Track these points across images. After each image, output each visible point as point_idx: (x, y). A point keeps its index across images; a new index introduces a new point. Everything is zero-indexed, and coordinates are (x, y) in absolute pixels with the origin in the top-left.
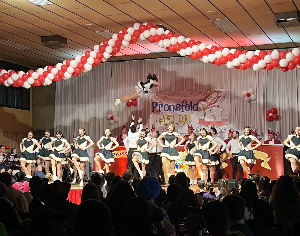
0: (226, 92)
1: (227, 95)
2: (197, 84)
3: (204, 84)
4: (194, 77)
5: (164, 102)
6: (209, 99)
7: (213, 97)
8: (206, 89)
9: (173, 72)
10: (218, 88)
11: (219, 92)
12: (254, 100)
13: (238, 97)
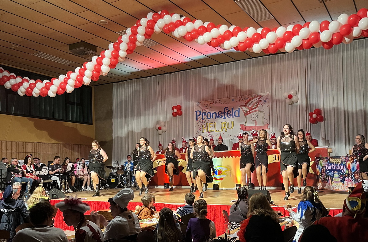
0: (267, 96)
1: (268, 99)
2: (238, 90)
3: (245, 90)
4: (234, 83)
5: (207, 110)
6: (250, 104)
7: (254, 102)
8: (247, 94)
9: (214, 80)
10: (259, 92)
11: (260, 96)
12: (296, 102)
13: (279, 100)
